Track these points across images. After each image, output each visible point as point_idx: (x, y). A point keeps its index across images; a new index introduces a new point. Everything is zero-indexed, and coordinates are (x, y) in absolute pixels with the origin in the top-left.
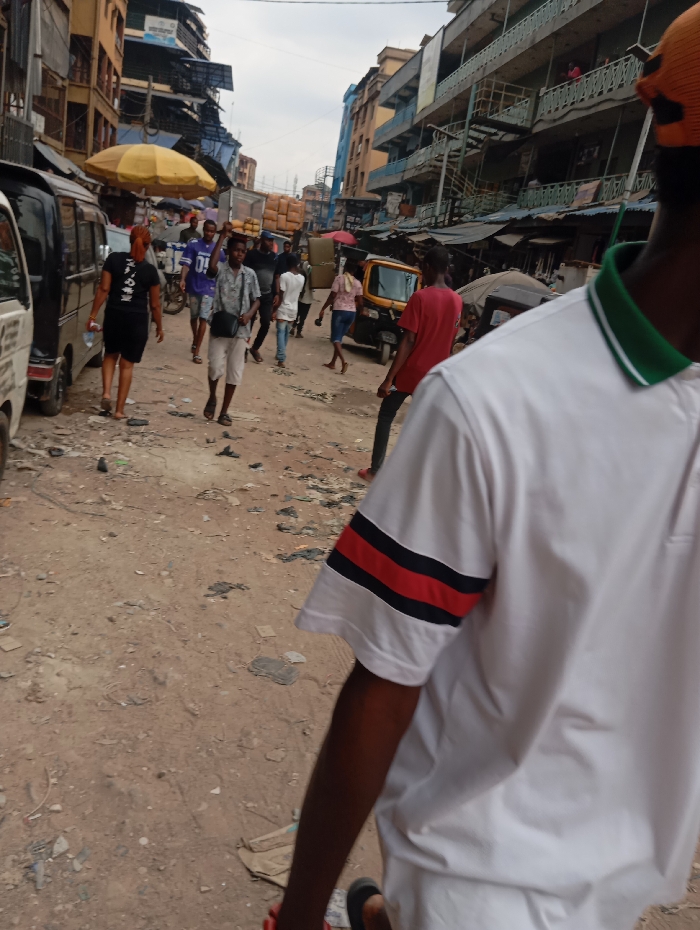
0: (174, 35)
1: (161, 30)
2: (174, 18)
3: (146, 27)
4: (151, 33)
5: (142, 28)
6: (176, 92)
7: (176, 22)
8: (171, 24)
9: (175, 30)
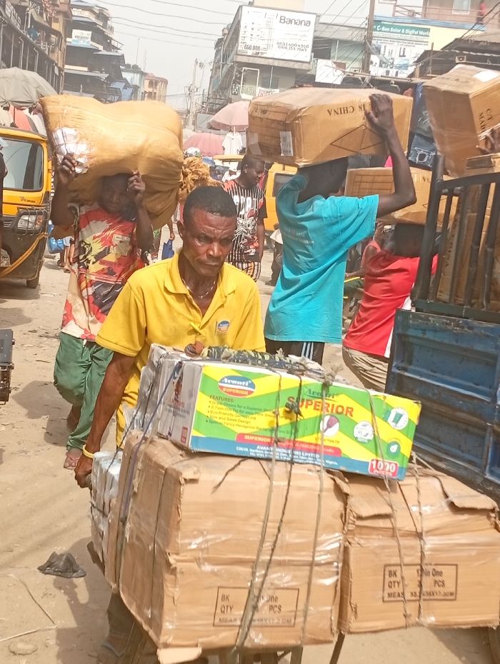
0: (90, 39)
1: (82, 38)
2: (89, 30)
3: (73, 36)
4: (76, 39)
5: (71, 37)
6: (90, 71)
7: (90, 33)
8: (88, 34)
9: (90, 36)
